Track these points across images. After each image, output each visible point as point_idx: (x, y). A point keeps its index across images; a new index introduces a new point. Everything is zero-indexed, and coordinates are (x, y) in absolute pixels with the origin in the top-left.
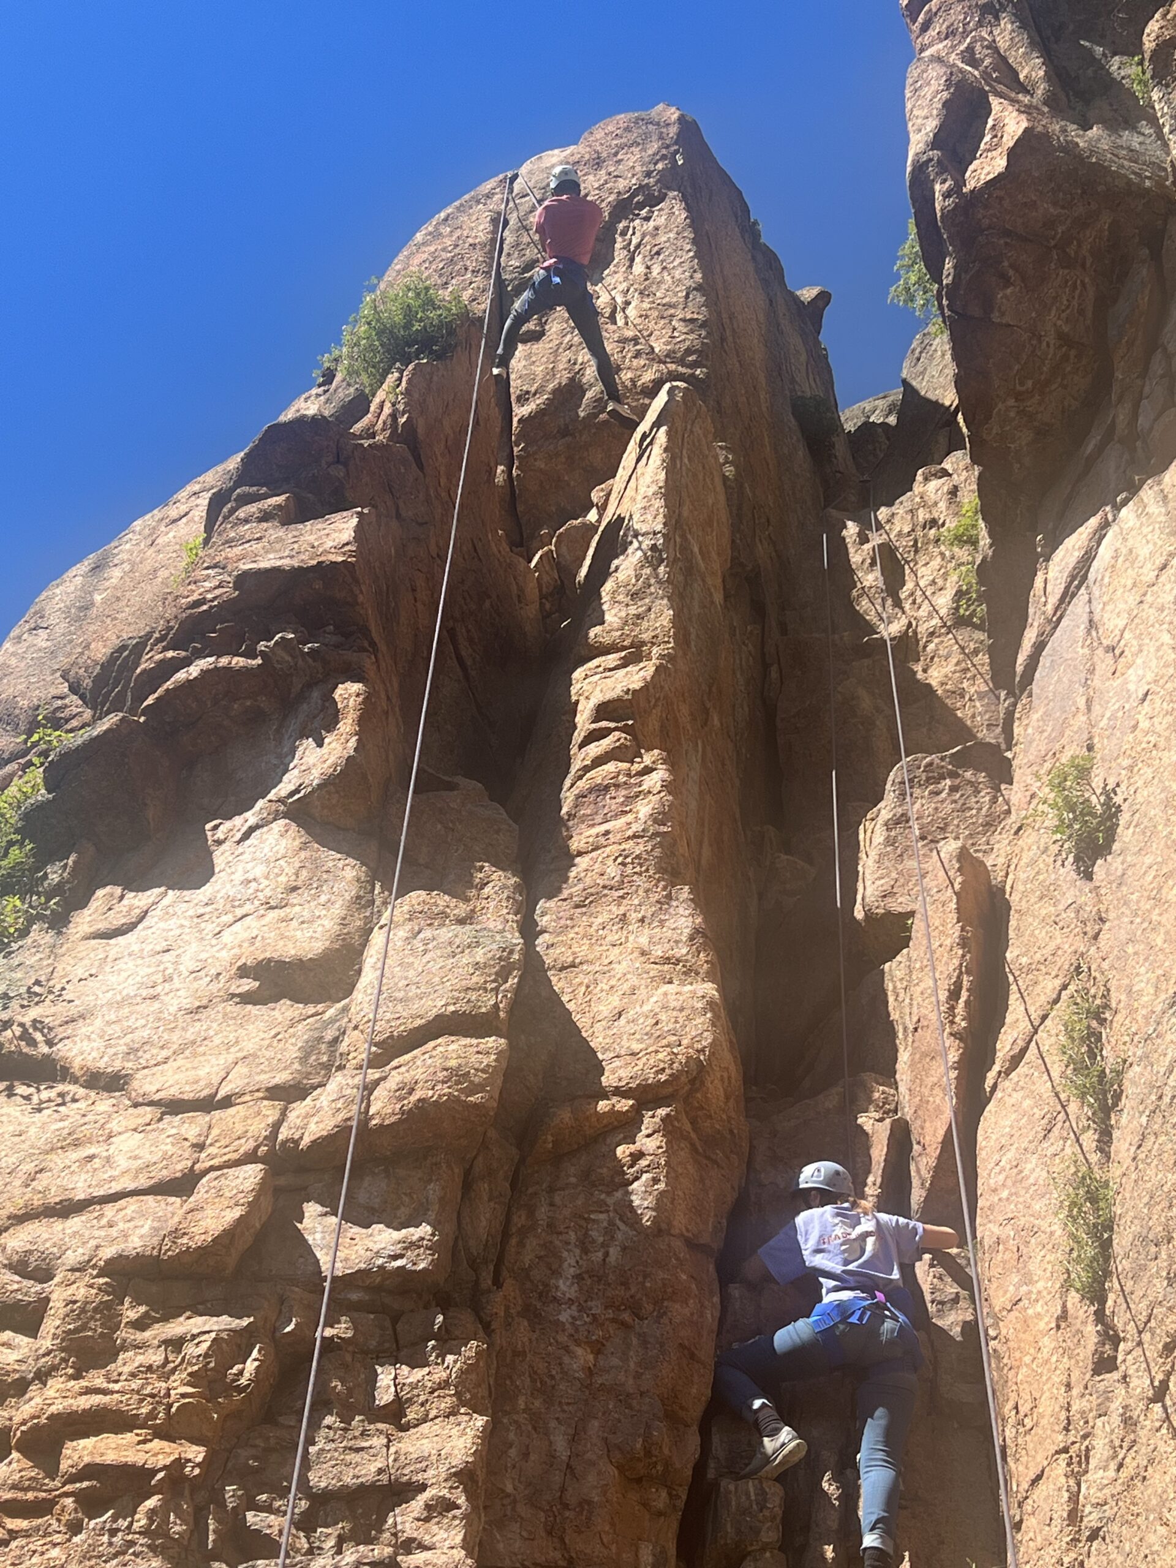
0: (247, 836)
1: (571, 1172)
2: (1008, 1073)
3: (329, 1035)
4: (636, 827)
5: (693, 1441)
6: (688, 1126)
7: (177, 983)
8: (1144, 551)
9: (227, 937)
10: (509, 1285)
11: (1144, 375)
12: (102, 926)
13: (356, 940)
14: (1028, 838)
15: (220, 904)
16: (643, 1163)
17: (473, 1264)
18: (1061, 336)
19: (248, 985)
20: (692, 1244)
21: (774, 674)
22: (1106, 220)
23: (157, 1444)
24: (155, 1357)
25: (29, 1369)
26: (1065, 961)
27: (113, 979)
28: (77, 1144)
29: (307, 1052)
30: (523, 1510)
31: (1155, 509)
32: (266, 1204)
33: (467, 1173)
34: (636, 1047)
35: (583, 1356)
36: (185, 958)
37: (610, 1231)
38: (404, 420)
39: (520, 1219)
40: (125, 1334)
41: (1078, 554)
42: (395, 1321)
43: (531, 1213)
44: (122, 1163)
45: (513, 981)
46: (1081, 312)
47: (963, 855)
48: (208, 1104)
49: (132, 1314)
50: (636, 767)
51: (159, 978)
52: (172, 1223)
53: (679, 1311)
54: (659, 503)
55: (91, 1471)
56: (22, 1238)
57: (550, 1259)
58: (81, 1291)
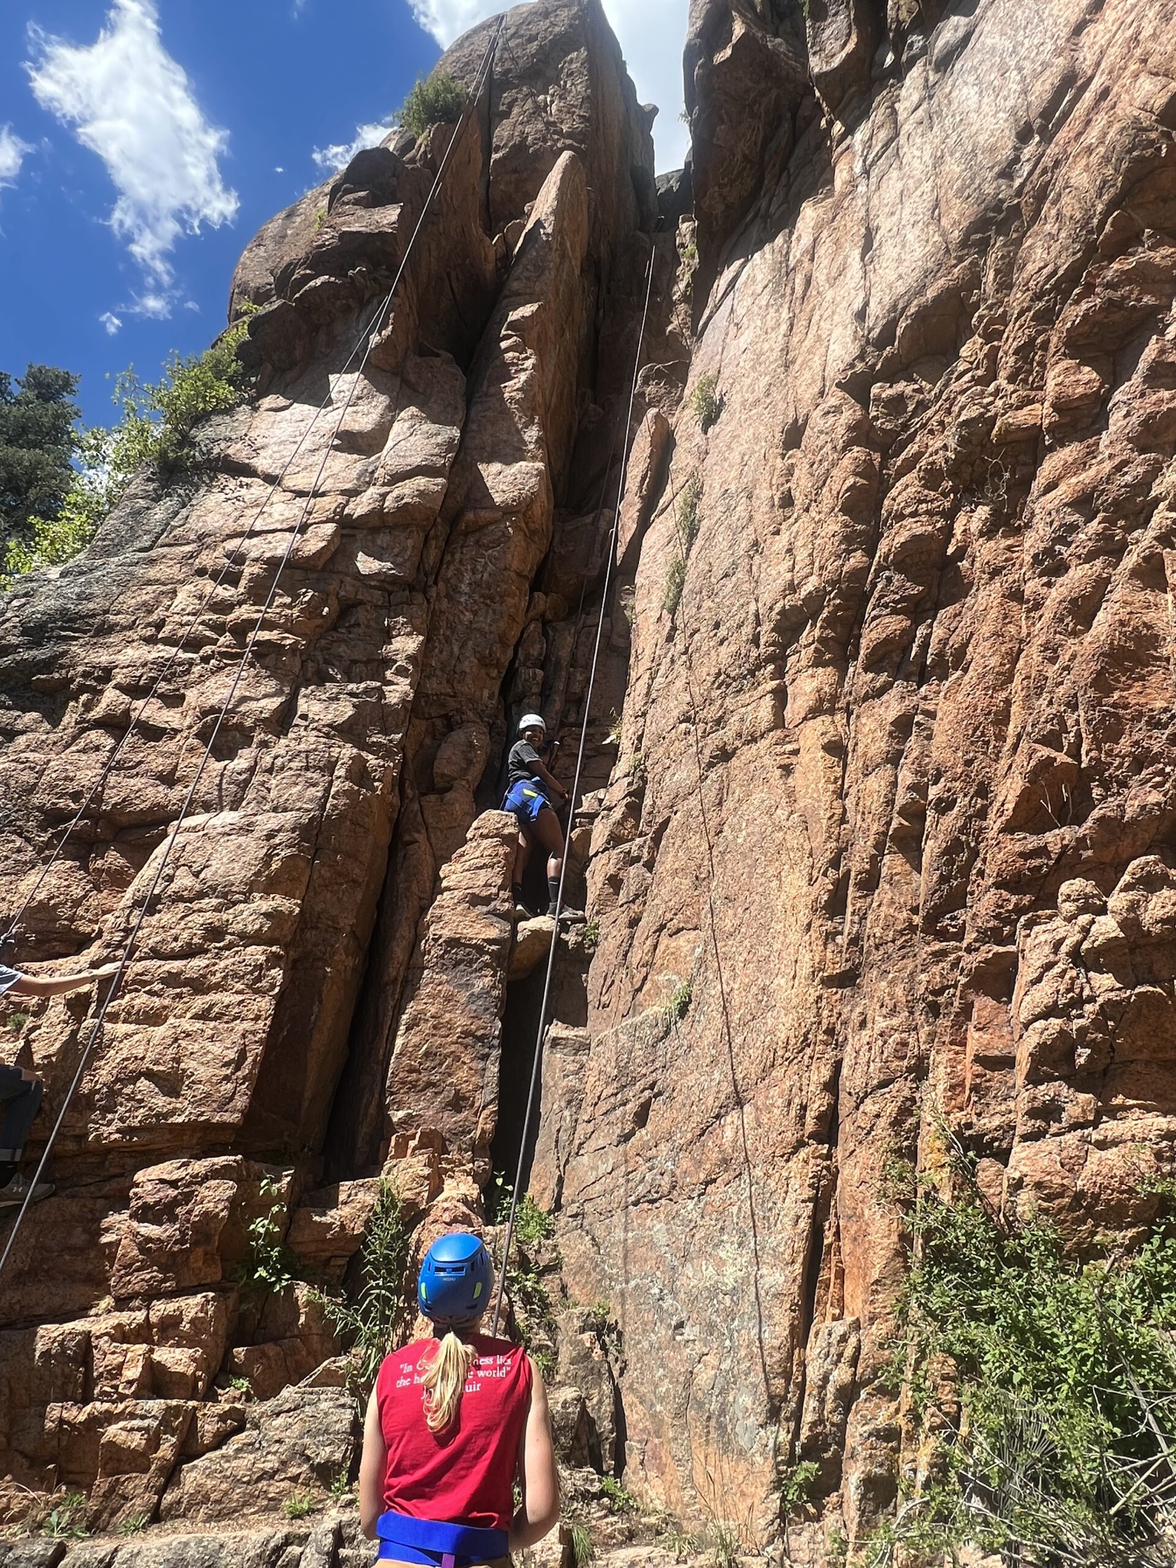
1: (471, 540)
2: (658, 516)
3: (370, 469)
5: (510, 653)
6: (522, 526)
7: (306, 437)
8: (759, 277)
9: (329, 419)
10: (441, 584)
11: (777, 184)
12: (274, 405)
13: (387, 425)
14: (687, 411)
17: (426, 575)
18: (744, 156)
19: (336, 442)
20: (518, 574)
22: (774, 93)
23: (286, 635)
24: (287, 601)
25: (235, 599)
26: (689, 470)
27: (277, 432)
29: (360, 476)
30: (439, 673)
31: (768, 256)
32: (337, 541)
33: (427, 536)
34: (506, 488)
35: (468, 616)
37: (485, 566)
38: (430, 156)
39: (448, 558)
40: (274, 589)
41: (732, 274)
42: (390, 593)
43: (453, 555)
44: (277, 516)
45: (453, 453)
46: (755, 144)
47: (657, 416)
48: (316, 494)
50: (523, 356)
52: (295, 546)
53: (510, 601)
55: (257, 643)
56: (232, 545)
57: (459, 575)
58: (256, 570)
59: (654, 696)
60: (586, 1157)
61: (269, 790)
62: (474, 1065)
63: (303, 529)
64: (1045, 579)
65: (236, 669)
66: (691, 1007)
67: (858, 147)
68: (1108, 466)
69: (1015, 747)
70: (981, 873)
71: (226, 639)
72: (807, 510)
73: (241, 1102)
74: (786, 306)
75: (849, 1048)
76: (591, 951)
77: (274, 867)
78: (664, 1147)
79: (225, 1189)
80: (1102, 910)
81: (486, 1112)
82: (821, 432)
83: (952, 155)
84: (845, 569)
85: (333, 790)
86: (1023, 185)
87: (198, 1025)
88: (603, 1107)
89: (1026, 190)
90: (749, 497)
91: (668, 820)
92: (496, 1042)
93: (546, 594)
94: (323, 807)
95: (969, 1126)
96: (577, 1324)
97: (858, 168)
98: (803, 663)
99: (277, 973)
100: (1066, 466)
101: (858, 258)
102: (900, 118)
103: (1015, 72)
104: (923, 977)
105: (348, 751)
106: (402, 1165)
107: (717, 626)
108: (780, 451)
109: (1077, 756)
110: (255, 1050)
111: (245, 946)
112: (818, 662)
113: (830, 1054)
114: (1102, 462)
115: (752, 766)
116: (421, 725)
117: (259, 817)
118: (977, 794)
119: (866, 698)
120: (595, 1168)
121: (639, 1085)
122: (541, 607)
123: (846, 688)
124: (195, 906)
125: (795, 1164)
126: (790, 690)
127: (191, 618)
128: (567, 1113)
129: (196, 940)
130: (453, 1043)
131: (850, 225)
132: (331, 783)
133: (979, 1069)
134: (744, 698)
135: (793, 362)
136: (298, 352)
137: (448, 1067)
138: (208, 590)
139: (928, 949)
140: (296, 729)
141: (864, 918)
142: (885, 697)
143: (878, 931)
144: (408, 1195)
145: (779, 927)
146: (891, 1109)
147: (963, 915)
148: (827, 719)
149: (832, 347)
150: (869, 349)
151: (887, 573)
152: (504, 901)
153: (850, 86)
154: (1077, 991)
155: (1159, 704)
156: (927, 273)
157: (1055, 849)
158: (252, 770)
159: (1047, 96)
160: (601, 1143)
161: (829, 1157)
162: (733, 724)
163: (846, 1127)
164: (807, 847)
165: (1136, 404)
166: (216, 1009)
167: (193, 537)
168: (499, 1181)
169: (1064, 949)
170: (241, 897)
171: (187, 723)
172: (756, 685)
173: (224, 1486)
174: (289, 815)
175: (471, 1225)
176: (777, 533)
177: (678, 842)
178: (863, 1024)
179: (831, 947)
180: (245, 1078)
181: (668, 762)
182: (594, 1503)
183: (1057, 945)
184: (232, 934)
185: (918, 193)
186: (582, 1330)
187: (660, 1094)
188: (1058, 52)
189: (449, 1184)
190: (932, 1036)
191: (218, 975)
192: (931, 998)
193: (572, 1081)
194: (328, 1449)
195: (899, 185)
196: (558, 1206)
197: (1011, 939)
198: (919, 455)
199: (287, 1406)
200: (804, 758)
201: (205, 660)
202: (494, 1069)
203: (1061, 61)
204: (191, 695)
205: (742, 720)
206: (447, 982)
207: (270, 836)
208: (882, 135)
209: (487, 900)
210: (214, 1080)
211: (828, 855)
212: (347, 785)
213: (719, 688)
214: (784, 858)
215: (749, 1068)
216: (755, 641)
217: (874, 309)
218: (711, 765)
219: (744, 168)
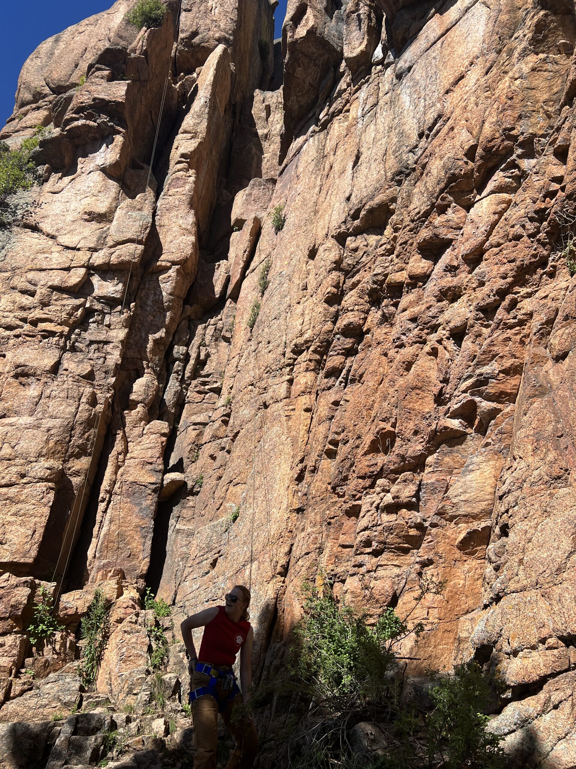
0: (90, 173)
2: (251, 273)
3: (104, 236)
4: (184, 192)
6: (182, 271)
7: (69, 213)
8: (311, 153)
9: (82, 202)
10: (137, 300)
12: (52, 190)
13: (113, 210)
15: (81, 191)
16: (170, 278)
17: (130, 296)
18: (310, 84)
19: (87, 217)
21: (234, 135)
22: (326, 56)
23: (59, 327)
24: (59, 309)
25: (32, 305)
26: (267, 252)
27: (54, 207)
28: (44, 253)
29: (99, 239)
30: (134, 347)
31: (316, 142)
32: (85, 277)
34: (174, 251)
35: (151, 318)
36: (72, 205)
38: (144, 48)
39: (142, 286)
40: (52, 302)
41: (300, 145)
43: (144, 285)
44: (54, 261)
45: (148, 231)
46: (316, 79)
47: (255, 219)
48: (75, 249)
49: (55, 298)
50: (188, 175)
51: (65, 210)
52: (64, 280)
54: (210, 88)
55: (44, 331)
56: (31, 275)
57: (147, 296)
58: (43, 291)
59: (239, 369)
60: (187, 583)
61: (49, 407)
62: (140, 540)
63: (68, 269)
64: (396, 350)
65: (32, 344)
66: (239, 518)
67: (361, 100)
68: (424, 307)
69: (373, 421)
70: (354, 471)
71: (27, 327)
72: (312, 296)
73: (34, 553)
74: (320, 177)
75: (297, 539)
76: (198, 490)
77: (50, 445)
78: (221, 578)
79: (27, 591)
80: (388, 491)
81: (144, 561)
82: (322, 259)
83: (395, 129)
84: (323, 330)
85: (80, 409)
86: (418, 160)
87: (14, 519)
88: (197, 561)
89: (419, 162)
90: (290, 280)
91: (238, 432)
92: (151, 530)
93: (191, 305)
94: (75, 416)
95: (332, 570)
96: (178, 649)
97: (360, 114)
98: (301, 369)
99: (51, 496)
100: (411, 302)
101: (351, 166)
102: (381, 95)
103: (423, 100)
104: (328, 512)
105: (88, 390)
106: (105, 583)
107: (269, 343)
108: (306, 259)
109: (395, 428)
110: (41, 531)
111: (38, 482)
112: (307, 370)
113: (289, 542)
114: (423, 304)
115: (275, 414)
116: (124, 374)
117: (43, 421)
118: (357, 438)
119: (323, 390)
120: (192, 587)
121: (213, 552)
122: (189, 313)
123: (318, 383)
124: (12, 462)
125: (270, 585)
126: (295, 380)
127: (8, 313)
128: (181, 563)
129: (13, 479)
130: (131, 530)
131: (352, 144)
132: (79, 405)
133: (340, 549)
134: (276, 380)
135: (318, 212)
136: (67, 160)
137: (128, 541)
138: (18, 299)
139: (331, 501)
140: (62, 376)
141: (309, 486)
142: (331, 391)
143: (314, 492)
144: (108, 596)
145: (277, 487)
146: (308, 564)
147: (345, 488)
148: (307, 396)
149: (334, 212)
150: (349, 219)
151: (338, 336)
152: (159, 465)
153: (362, 66)
154: (376, 521)
155: (427, 410)
156: (376, 189)
157: (380, 465)
158: (40, 397)
159: (431, 121)
160: (195, 576)
161: (284, 582)
162: (270, 393)
163: (291, 570)
164: (292, 454)
165: (439, 281)
166: (22, 511)
167: (10, 269)
168: (148, 592)
169: (374, 505)
170: (34, 459)
171: (7, 369)
172: (282, 375)
173: (25, 710)
174: (58, 420)
175: (135, 609)
176: (299, 303)
177: (242, 443)
178: (303, 530)
179: (295, 497)
180: (35, 543)
181: (241, 403)
182: (179, 714)
183: (372, 504)
184: (31, 477)
185: (380, 142)
186: (180, 651)
187: (222, 555)
188: (439, 99)
189: (126, 592)
190: (328, 536)
191: (24, 496)
192: (329, 521)
193: (185, 549)
194: (69, 697)
195: (373, 135)
196: (174, 603)
197: (360, 499)
198: (359, 282)
199: (51, 680)
200: (297, 413)
201: (17, 336)
202: (149, 543)
203: (439, 105)
204: (9, 355)
205: (274, 391)
206: (130, 502)
207: (48, 430)
208: (371, 101)
209: (151, 463)
210: (22, 543)
211: (299, 458)
212: (87, 406)
213: (267, 373)
214: (283, 457)
215: (258, 546)
216: (284, 354)
217: (353, 197)
218: (259, 409)
219: (310, 89)
